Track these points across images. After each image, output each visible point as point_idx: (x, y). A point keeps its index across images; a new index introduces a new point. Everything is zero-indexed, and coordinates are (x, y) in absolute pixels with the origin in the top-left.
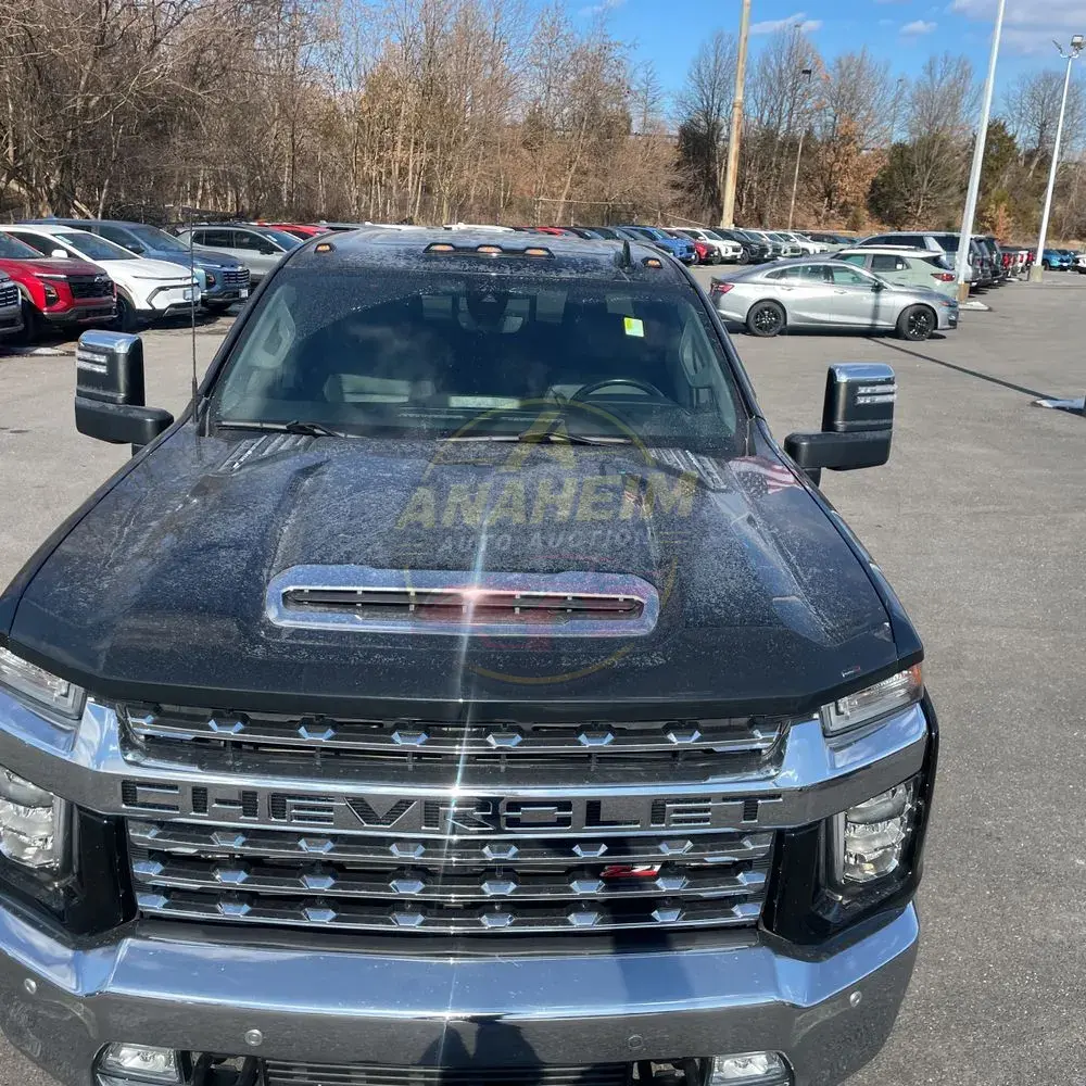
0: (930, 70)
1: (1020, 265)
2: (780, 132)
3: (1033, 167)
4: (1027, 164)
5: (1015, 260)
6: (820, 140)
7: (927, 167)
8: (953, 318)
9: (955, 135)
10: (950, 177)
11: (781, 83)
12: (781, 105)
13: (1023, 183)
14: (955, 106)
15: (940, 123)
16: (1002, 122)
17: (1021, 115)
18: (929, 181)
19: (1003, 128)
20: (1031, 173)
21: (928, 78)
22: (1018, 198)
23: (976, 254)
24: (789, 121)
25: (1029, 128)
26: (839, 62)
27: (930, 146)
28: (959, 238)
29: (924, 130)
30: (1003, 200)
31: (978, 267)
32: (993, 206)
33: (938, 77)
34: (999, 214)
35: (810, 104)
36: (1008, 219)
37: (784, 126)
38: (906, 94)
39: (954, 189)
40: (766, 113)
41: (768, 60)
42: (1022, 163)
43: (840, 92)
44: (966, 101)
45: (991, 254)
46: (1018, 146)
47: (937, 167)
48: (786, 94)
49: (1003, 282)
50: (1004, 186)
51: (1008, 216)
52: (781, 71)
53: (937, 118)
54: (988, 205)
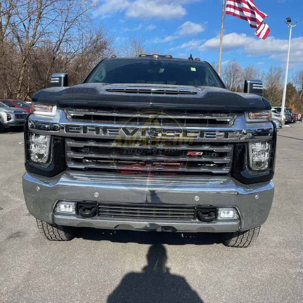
0: (271, 70)
1: (299, 118)
2: (231, 86)
3: (301, 95)
4: (299, 94)
5: (297, 117)
6: (241, 89)
7: (271, 95)
8: (281, 125)
9: (278, 87)
10: (278, 98)
11: (230, 74)
12: (231, 79)
13: (298, 99)
14: (278, 79)
15: (274, 84)
16: (292, 83)
17: (297, 82)
18: (272, 99)
19: (292, 85)
20: (301, 97)
21: (270, 73)
22: (297, 103)
23: (286, 113)
24: (233, 84)
25: (299, 85)
26: (246, 69)
27: (272, 90)
28: (281, 108)
29: (270, 86)
30: (293, 104)
31: (287, 116)
32: (291, 105)
33: (273, 72)
34: (292, 107)
35: (238, 79)
36: (295, 109)
37: (232, 85)
38: (264, 77)
39: (279, 101)
40: (227, 82)
41: (227, 68)
42: (298, 94)
43: (246, 76)
44: (281, 78)
45: (291, 113)
46: (296, 90)
47: (274, 95)
48: (232, 77)
49: (294, 122)
50: (293, 100)
51: (295, 108)
52: (230, 71)
53: (273, 83)
54: (289, 105)
